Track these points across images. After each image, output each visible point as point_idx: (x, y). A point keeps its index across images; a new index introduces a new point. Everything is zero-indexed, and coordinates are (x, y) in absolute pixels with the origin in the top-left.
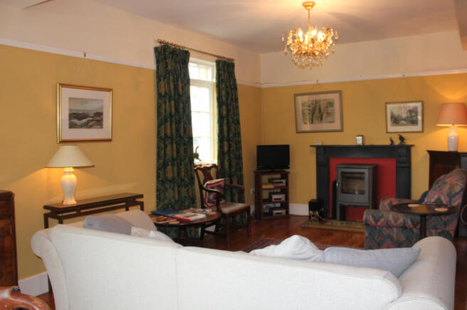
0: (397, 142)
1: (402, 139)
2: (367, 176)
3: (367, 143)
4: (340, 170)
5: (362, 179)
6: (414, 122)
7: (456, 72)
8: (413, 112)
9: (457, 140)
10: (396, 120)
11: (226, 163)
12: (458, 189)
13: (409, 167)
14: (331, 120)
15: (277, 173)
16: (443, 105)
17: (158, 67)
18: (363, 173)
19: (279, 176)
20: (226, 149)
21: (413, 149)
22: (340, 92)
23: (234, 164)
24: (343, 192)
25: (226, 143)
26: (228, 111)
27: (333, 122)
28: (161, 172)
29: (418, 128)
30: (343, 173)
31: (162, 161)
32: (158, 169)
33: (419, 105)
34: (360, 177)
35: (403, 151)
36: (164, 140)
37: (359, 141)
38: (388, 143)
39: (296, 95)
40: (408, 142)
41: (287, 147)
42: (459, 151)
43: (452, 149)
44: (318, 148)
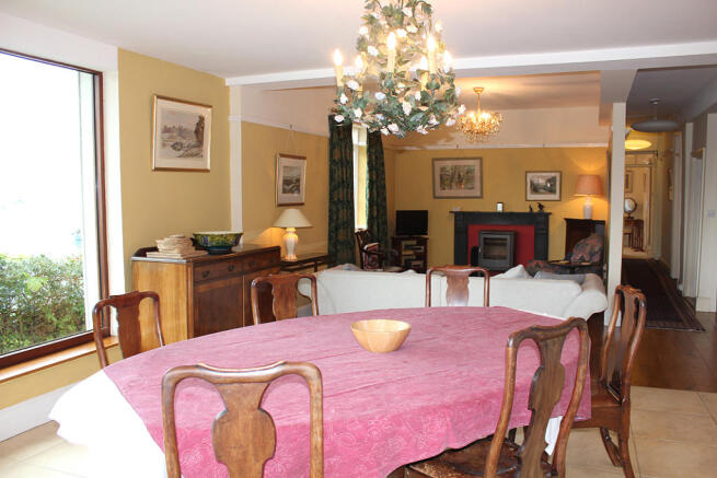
0: (536, 210)
1: (541, 206)
2: (508, 242)
3: (507, 210)
4: (483, 236)
5: (504, 245)
6: (552, 191)
7: (590, 145)
8: (552, 180)
9: (592, 208)
10: (535, 189)
11: (375, 228)
12: (597, 249)
13: (547, 234)
14: (470, 186)
15: (414, 239)
16: (580, 177)
17: (332, 136)
18: (505, 239)
19: (414, 242)
20: (375, 214)
21: (551, 217)
22: (481, 159)
23: (381, 229)
24: (485, 257)
25: (375, 208)
26: (377, 176)
27: (473, 188)
28: (334, 235)
29: (556, 197)
30: (485, 239)
31: (333, 225)
32: (330, 231)
33: (558, 175)
34: (502, 243)
35: (541, 219)
36: (336, 204)
37: (500, 208)
38: (528, 210)
39: (434, 160)
40: (546, 210)
41: (426, 213)
42: (594, 219)
43: (588, 218)
44: (457, 214)
